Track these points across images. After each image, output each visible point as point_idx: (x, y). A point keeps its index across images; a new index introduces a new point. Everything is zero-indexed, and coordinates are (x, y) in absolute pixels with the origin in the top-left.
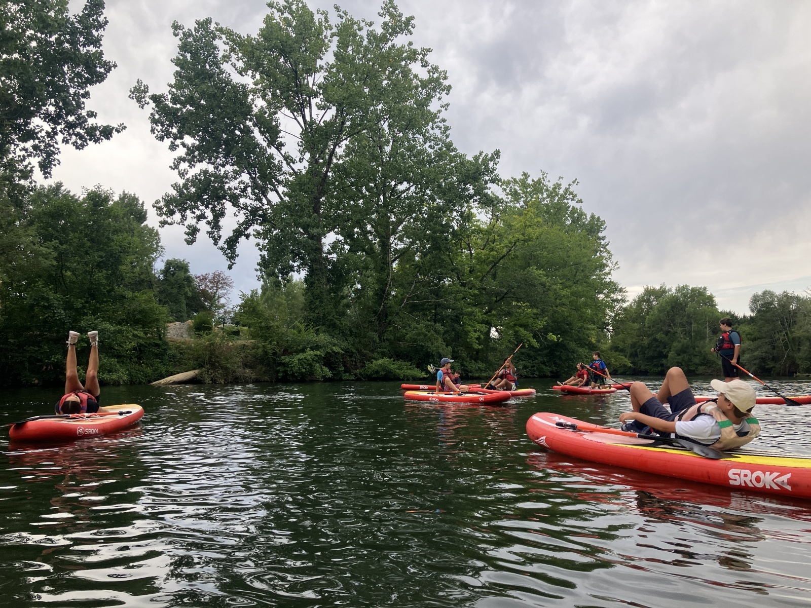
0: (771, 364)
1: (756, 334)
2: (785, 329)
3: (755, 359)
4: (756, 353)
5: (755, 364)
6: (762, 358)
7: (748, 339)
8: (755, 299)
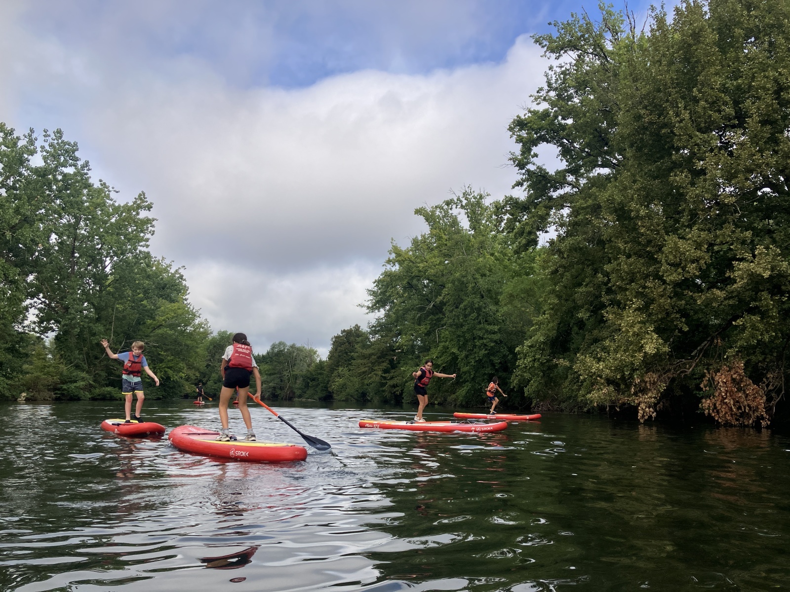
0: (279, 392)
1: (272, 372)
2: (289, 368)
3: (270, 388)
4: (270, 384)
5: (269, 392)
6: (274, 387)
7: (266, 374)
8: (273, 347)
